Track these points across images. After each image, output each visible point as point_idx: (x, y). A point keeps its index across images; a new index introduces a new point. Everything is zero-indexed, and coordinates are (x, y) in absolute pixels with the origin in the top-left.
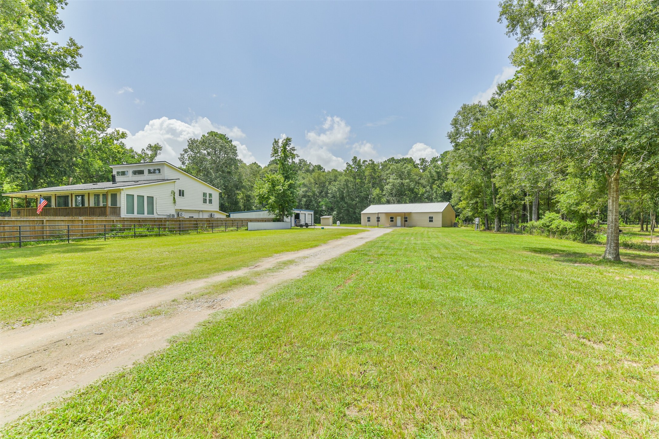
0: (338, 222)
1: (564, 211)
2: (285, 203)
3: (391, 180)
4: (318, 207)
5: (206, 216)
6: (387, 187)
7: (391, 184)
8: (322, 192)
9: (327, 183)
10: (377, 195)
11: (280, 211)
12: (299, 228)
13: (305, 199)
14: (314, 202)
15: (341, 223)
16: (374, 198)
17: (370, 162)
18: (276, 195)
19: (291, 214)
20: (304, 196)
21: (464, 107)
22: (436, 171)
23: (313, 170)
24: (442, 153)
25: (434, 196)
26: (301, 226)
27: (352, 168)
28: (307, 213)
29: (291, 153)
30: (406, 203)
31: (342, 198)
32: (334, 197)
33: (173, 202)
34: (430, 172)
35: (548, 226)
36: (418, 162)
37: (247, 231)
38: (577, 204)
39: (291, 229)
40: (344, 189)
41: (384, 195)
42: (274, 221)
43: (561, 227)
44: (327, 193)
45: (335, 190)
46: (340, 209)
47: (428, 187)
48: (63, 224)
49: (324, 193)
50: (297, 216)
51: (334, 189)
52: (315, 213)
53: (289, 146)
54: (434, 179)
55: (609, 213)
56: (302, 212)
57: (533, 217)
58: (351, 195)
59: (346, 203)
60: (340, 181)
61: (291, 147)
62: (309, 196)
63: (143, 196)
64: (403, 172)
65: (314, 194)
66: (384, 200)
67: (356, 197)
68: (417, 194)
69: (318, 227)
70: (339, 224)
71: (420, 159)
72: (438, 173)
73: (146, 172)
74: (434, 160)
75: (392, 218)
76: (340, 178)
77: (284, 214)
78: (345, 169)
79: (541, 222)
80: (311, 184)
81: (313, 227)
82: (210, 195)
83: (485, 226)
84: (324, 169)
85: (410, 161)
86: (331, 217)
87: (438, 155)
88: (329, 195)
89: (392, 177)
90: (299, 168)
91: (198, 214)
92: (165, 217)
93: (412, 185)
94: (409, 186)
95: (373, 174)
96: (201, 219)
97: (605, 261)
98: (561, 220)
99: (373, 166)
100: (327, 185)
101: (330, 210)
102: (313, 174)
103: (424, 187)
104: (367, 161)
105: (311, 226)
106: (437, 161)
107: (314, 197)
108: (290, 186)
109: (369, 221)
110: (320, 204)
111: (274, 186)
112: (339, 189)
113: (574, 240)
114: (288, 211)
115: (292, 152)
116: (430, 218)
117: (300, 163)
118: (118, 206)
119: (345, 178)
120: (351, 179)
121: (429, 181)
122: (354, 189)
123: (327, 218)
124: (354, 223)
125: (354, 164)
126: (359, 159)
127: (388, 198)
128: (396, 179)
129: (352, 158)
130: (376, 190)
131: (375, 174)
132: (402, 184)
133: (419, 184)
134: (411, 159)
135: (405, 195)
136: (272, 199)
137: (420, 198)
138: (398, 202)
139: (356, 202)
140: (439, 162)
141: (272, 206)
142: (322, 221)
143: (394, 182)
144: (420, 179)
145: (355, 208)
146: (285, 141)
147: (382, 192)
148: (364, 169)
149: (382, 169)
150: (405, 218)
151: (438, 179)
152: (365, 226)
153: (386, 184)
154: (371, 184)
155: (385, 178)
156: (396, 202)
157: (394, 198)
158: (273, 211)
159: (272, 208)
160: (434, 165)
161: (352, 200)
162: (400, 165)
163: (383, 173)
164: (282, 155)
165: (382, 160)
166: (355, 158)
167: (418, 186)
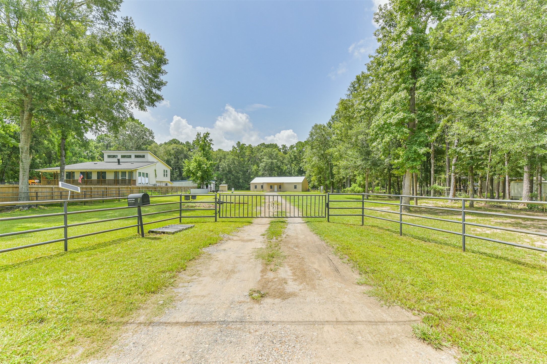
0: (233, 189)
3: (265, 160)
5: (164, 185)
6: (261, 164)
7: (264, 163)
9: (218, 160)
10: (255, 170)
11: (200, 181)
16: (253, 172)
17: (249, 146)
21: (316, 126)
22: (293, 155)
24: (297, 143)
25: (293, 172)
27: (237, 150)
30: (275, 176)
31: (230, 172)
32: (224, 170)
33: (155, 176)
34: (290, 156)
36: (281, 147)
39: (208, 193)
40: (232, 165)
41: (260, 170)
42: (198, 188)
44: (218, 168)
45: (225, 166)
46: (228, 179)
47: (289, 165)
49: (215, 167)
51: (224, 164)
53: (208, 138)
54: (292, 160)
57: (348, 186)
59: (233, 175)
60: (229, 159)
63: (141, 173)
64: (272, 155)
66: (260, 173)
67: (240, 171)
68: (282, 170)
70: (234, 191)
71: (282, 145)
72: (294, 156)
73: (133, 156)
74: (292, 147)
75: (271, 186)
76: (228, 156)
77: (204, 184)
78: (231, 150)
79: (351, 188)
82: (167, 171)
83: (325, 190)
84: (213, 149)
85: (276, 146)
86: (226, 186)
87: (294, 144)
88: (220, 169)
89: (265, 157)
91: (161, 183)
92: (152, 186)
93: (279, 164)
94: (277, 164)
95: (251, 155)
99: (251, 149)
100: (218, 162)
103: (286, 165)
104: (246, 145)
106: (294, 148)
109: (256, 188)
112: (228, 165)
116: (295, 186)
118: (134, 179)
119: (233, 157)
120: (237, 158)
121: (289, 162)
122: (238, 165)
123: (224, 186)
124: (238, 190)
125: (238, 147)
126: (241, 143)
127: (262, 173)
128: (268, 159)
129: (237, 142)
130: (254, 166)
131: (253, 155)
132: (272, 163)
133: (283, 163)
134: (276, 145)
135: (274, 170)
136: (199, 174)
137: (284, 173)
138: (269, 175)
139: (240, 175)
140: (295, 149)
141: (197, 178)
142: (220, 189)
143: (267, 161)
144: (283, 160)
145: (239, 179)
146: (205, 135)
147: (259, 168)
148: (244, 151)
149: (258, 151)
150: (279, 186)
151: (295, 160)
152: (254, 191)
153: (261, 162)
154: (250, 162)
155: (260, 158)
156: (268, 175)
157: (267, 172)
158: (195, 181)
159: (197, 180)
160: (292, 150)
161: (238, 173)
162: (270, 149)
163: (258, 154)
164: (203, 143)
165: (257, 145)
166: (239, 142)
167: (283, 165)
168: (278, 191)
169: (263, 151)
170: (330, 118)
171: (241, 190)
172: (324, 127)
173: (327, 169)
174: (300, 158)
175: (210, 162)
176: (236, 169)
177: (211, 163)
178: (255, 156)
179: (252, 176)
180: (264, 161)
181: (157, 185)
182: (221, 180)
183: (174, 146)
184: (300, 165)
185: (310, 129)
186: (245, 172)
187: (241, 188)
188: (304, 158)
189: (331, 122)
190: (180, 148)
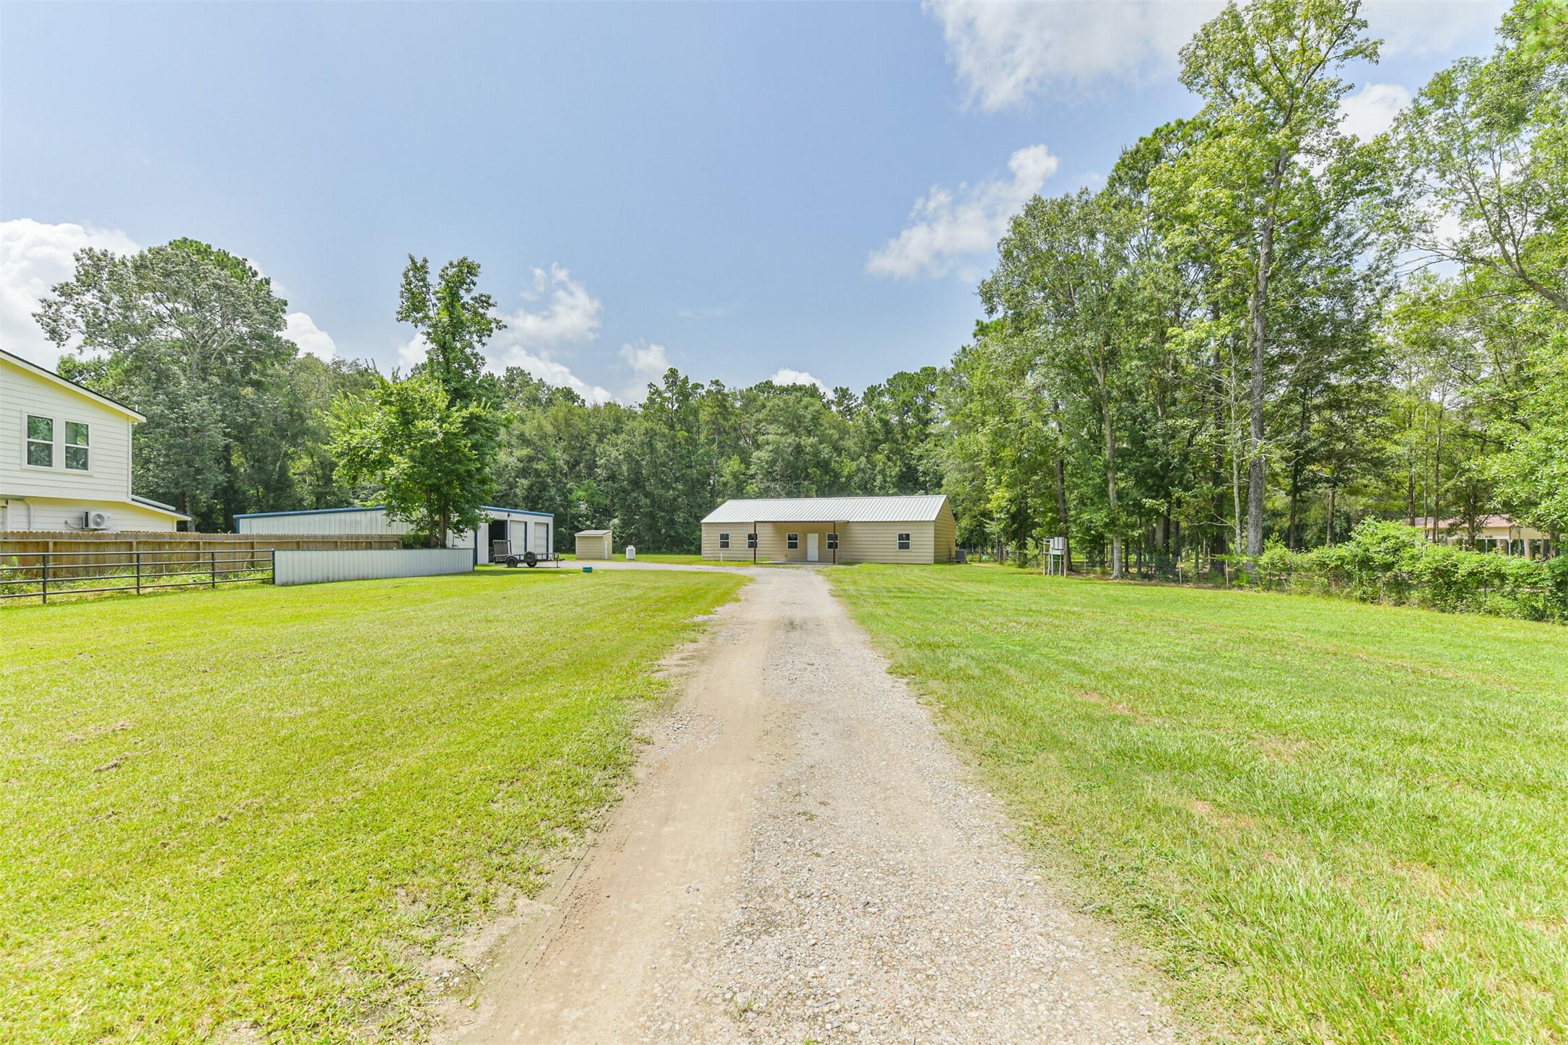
0: (631, 548)
2: (449, 483)
3: (770, 437)
4: (568, 504)
5: (51, 523)
6: (756, 454)
7: (770, 448)
8: (577, 463)
9: (594, 437)
10: (735, 476)
11: (431, 512)
12: (503, 567)
13: (524, 482)
14: (553, 491)
15: (639, 551)
16: (725, 484)
17: (713, 388)
18: (417, 453)
19: (472, 523)
20: (524, 472)
22: (881, 420)
23: (550, 401)
24: (890, 377)
25: (877, 482)
26: (512, 562)
27: (665, 399)
28: (532, 519)
29: (476, 313)
30: (808, 496)
31: (637, 482)
32: (612, 477)
34: (868, 424)
36: (831, 395)
37: (270, 589)
39: (473, 573)
40: (644, 454)
41: (753, 477)
42: (405, 546)
44: (592, 466)
45: (616, 458)
46: (630, 510)
47: (863, 459)
49: (581, 464)
50: (498, 530)
51: (614, 453)
52: (558, 522)
53: (468, 291)
54: (876, 440)
56: (515, 517)
58: (663, 472)
59: (647, 495)
60: (631, 433)
61: (475, 293)
62: (537, 473)
64: (799, 419)
65: (554, 468)
66: (752, 488)
67: (677, 480)
68: (837, 475)
69: (569, 563)
70: (634, 556)
71: (836, 391)
72: (885, 423)
74: (872, 393)
75: (793, 538)
76: (630, 424)
77: (447, 523)
78: (644, 401)
80: (544, 437)
81: (552, 564)
82: (76, 430)
84: (583, 400)
85: (811, 392)
86: (607, 536)
87: (881, 380)
88: (598, 471)
89: (772, 428)
90: (508, 394)
93: (826, 451)
94: (816, 453)
95: (721, 421)
99: (720, 399)
100: (593, 444)
101: (600, 515)
102: (553, 410)
103: (853, 459)
104: (702, 386)
105: (547, 560)
106: (881, 394)
107: (554, 477)
108: (471, 425)
109: (725, 545)
110: (573, 497)
111: (406, 417)
112: (628, 455)
114: (460, 511)
115: (481, 311)
116: (901, 537)
117: (511, 379)
119: (648, 425)
120: (664, 429)
121: (863, 445)
122: (668, 457)
123: (595, 536)
125: (668, 388)
126: (682, 377)
127: (762, 486)
128: (782, 435)
129: (665, 372)
130: (732, 463)
131: (727, 420)
132: (799, 449)
133: (840, 450)
134: (814, 389)
135: (807, 475)
137: (843, 486)
138: (787, 492)
140: (886, 399)
142: (579, 547)
143: (778, 444)
144: (841, 438)
145: (675, 509)
146: (452, 271)
147: (747, 468)
148: (695, 404)
149: (745, 407)
150: (830, 537)
151: (887, 439)
152: (716, 560)
153: (758, 447)
154: (715, 447)
155: (753, 430)
156: (783, 493)
157: (778, 484)
160: (874, 405)
161: (667, 486)
162: (791, 398)
163: (746, 418)
165: (743, 385)
166: (673, 372)
167: (839, 455)
168: (822, 560)
169: (764, 406)
178: (734, 427)
179: (715, 497)
180: (768, 444)
186: (694, 485)
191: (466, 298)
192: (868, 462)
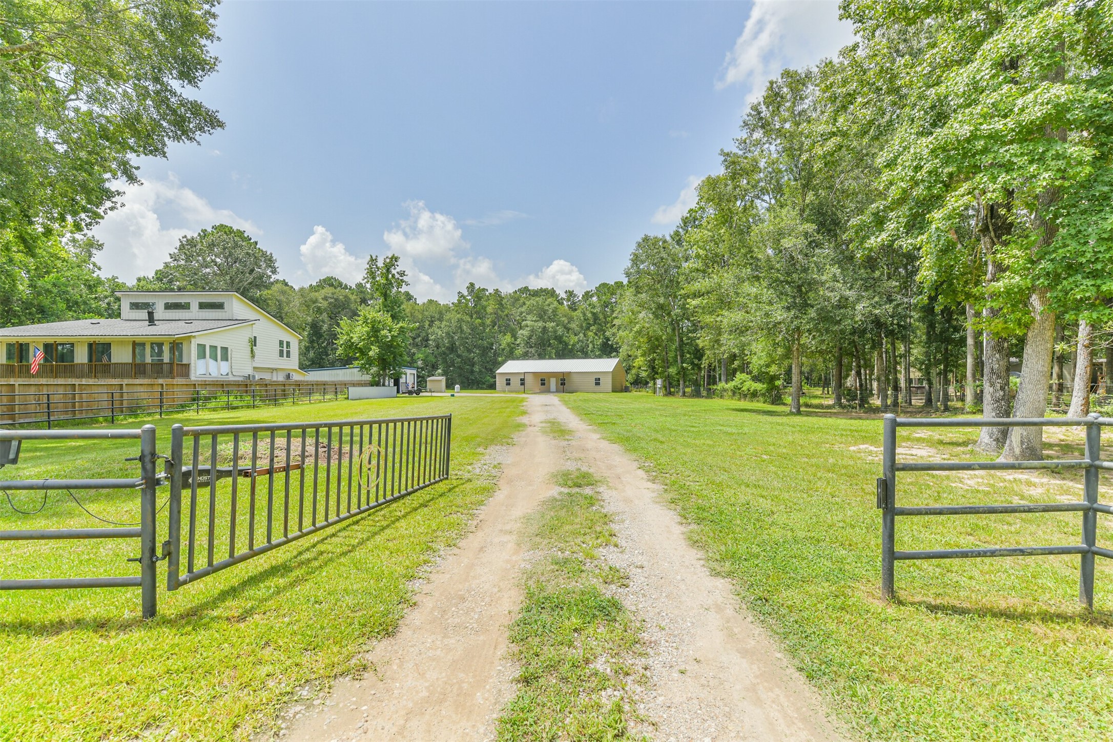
0: (457, 386)
1: (755, 372)
3: (529, 323)
5: (281, 378)
6: (521, 332)
7: (529, 329)
8: (417, 338)
9: (427, 323)
10: (508, 345)
11: (379, 370)
15: (462, 388)
16: (503, 350)
17: (494, 292)
18: (381, 344)
21: (646, 239)
22: (591, 312)
24: (597, 286)
25: (590, 348)
26: (411, 393)
27: (467, 300)
28: (408, 372)
29: (398, 279)
30: (551, 358)
31: (453, 349)
32: (439, 346)
33: (250, 355)
34: (584, 314)
35: (740, 389)
36: (563, 295)
37: (346, 401)
38: (768, 366)
39: (394, 397)
40: (456, 334)
41: (518, 345)
42: (372, 385)
43: (752, 390)
44: (426, 339)
45: (441, 335)
46: (448, 365)
47: (581, 335)
48: (101, 390)
49: (421, 339)
51: (440, 333)
53: (395, 269)
54: (589, 324)
55: (793, 375)
57: (722, 378)
59: (459, 356)
60: (449, 320)
61: (398, 269)
63: (205, 346)
64: (545, 312)
66: (519, 351)
67: (476, 347)
68: (566, 344)
70: (460, 390)
71: (566, 292)
72: (594, 314)
73: (194, 306)
74: (587, 295)
75: (543, 381)
76: (448, 315)
77: (386, 374)
78: (456, 301)
79: (731, 385)
82: (288, 344)
83: (666, 390)
84: (416, 299)
85: (552, 293)
86: (443, 380)
87: (592, 288)
88: (430, 342)
89: (529, 317)
91: (270, 374)
92: (241, 379)
93: (560, 331)
94: (555, 331)
95: (499, 312)
96: (274, 381)
97: (791, 413)
98: (753, 383)
99: (498, 298)
100: (427, 327)
103: (576, 335)
104: (489, 291)
106: (592, 296)
108: (399, 331)
109: (508, 384)
110: (416, 357)
111: (375, 330)
112: (448, 334)
113: (764, 403)
115: (400, 278)
118: (185, 362)
119: (458, 315)
120: (468, 318)
121: (581, 327)
122: (470, 334)
123: (438, 380)
124: (472, 389)
125: (469, 294)
126: (477, 287)
127: (524, 350)
128: (535, 321)
129: (468, 285)
130: (506, 337)
131: (503, 312)
132: (545, 330)
133: (568, 329)
134: (553, 291)
135: (550, 345)
136: (374, 351)
137: (571, 351)
138: (539, 355)
139: (475, 355)
140: (595, 299)
141: (370, 362)
142: (429, 386)
143: (533, 326)
144: (569, 322)
145: (473, 365)
146: (388, 260)
147: (515, 340)
148: (485, 303)
149: (513, 305)
150: (561, 380)
151: (595, 323)
152: (504, 392)
153: (521, 328)
154: (496, 327)
155: (518, 318)
156: (536, 356)
157: (533, 350)
158: (366, 369)
159: (370, 365)
160: (588, 302)
161: (469, 351)
162: (539, 300)
163: (514, 311)
164: (383, 281)
165: (511, 291)
166: (472, 285)
167: (568, 333)
168: (557, 391)
169: (524, 304)
170: (679, 222)
171: (477, 389)
172: (665, 241)
173: (670, 340)
174: (605, 318)
175: (401, 324)
176: (467, 343)
177: (401, 327)
178: (507, 316)
179: (500, 359)
180: (527, 326)
181: (254, 377)
182: (434, 367)
183: (328, 291)
184: (607, 334)
185: (632, 248)
186: (485, 350)
187: (478, 385)
188: (616, 318)
189: (680, 230)
190: (341, 297)
191: (394, 272)
192: (585, 336)
